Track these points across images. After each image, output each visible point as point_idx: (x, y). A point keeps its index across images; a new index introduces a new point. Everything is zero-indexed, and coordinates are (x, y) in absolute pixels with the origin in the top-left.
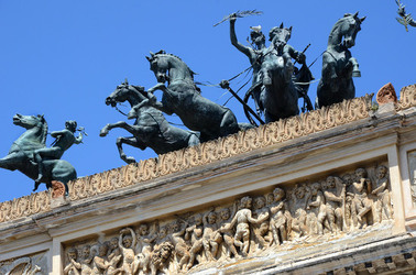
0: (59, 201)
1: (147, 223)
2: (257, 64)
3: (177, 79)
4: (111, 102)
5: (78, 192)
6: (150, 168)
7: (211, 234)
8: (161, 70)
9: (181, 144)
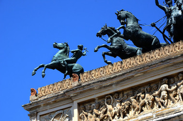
0: (76, 83)
1: (118, 93)
2: (169, 14)
3: (130, 23)
4: (99, 35)
5: (85, 79)
6: (118, 66)
7: (149, 97)
8: (123, 19)
9: (133, 54)
